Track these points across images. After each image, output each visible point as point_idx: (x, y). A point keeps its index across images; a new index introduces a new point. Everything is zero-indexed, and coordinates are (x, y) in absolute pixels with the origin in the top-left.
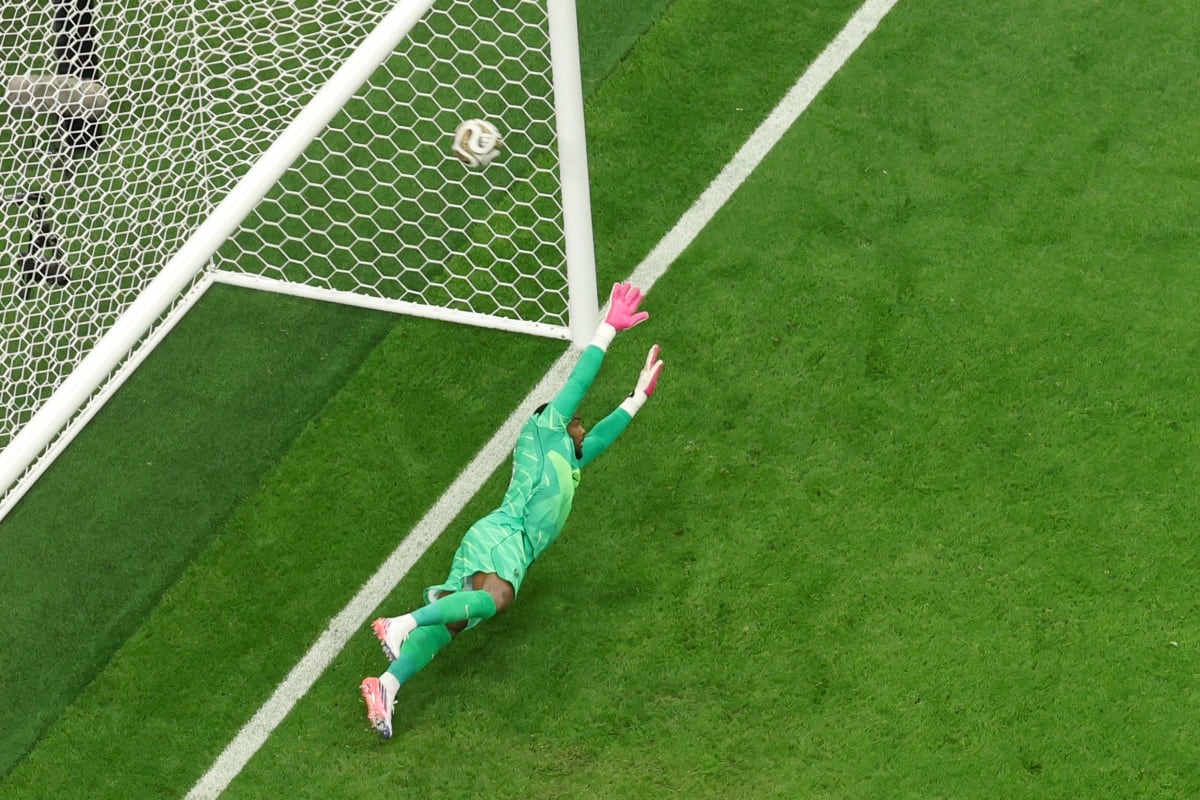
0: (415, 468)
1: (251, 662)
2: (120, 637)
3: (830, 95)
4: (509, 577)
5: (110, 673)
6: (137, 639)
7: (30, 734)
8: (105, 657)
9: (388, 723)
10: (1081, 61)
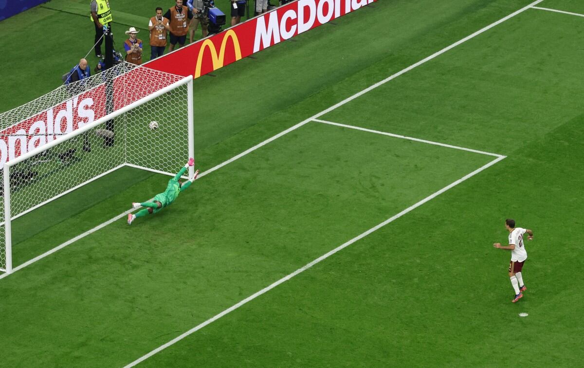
0: (151, 193)
1: (108, 215)
2: (85, 210)
3: (252, 152)
4: (161, 202)
5: (81, 214)
6: (88, 211)
7: (60, 220)
8: (81, 212)
9: (131, 222)
10: (301, 152)
